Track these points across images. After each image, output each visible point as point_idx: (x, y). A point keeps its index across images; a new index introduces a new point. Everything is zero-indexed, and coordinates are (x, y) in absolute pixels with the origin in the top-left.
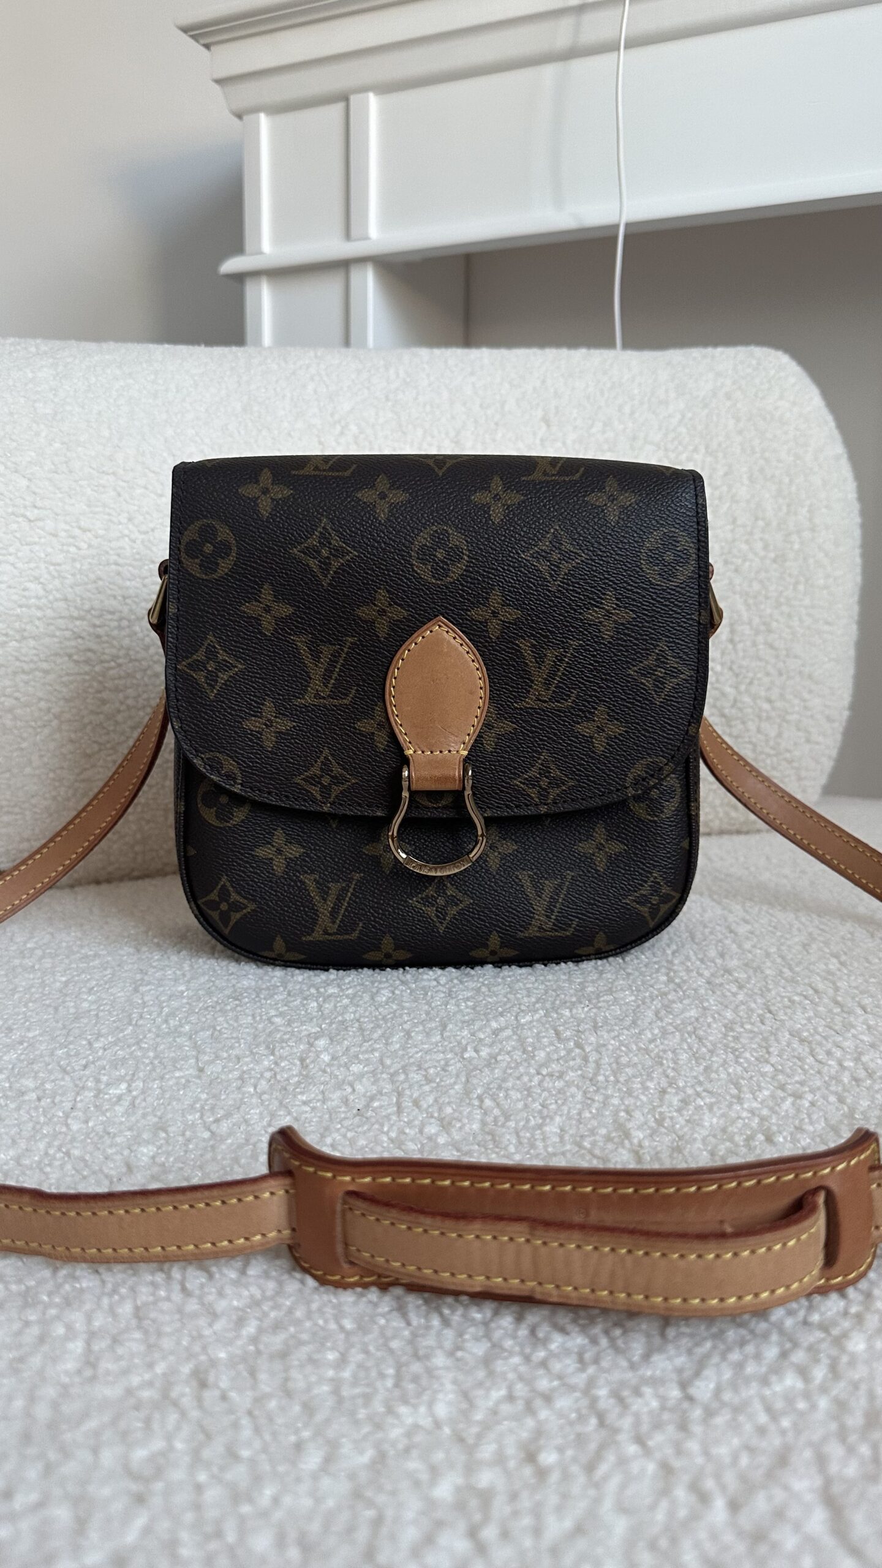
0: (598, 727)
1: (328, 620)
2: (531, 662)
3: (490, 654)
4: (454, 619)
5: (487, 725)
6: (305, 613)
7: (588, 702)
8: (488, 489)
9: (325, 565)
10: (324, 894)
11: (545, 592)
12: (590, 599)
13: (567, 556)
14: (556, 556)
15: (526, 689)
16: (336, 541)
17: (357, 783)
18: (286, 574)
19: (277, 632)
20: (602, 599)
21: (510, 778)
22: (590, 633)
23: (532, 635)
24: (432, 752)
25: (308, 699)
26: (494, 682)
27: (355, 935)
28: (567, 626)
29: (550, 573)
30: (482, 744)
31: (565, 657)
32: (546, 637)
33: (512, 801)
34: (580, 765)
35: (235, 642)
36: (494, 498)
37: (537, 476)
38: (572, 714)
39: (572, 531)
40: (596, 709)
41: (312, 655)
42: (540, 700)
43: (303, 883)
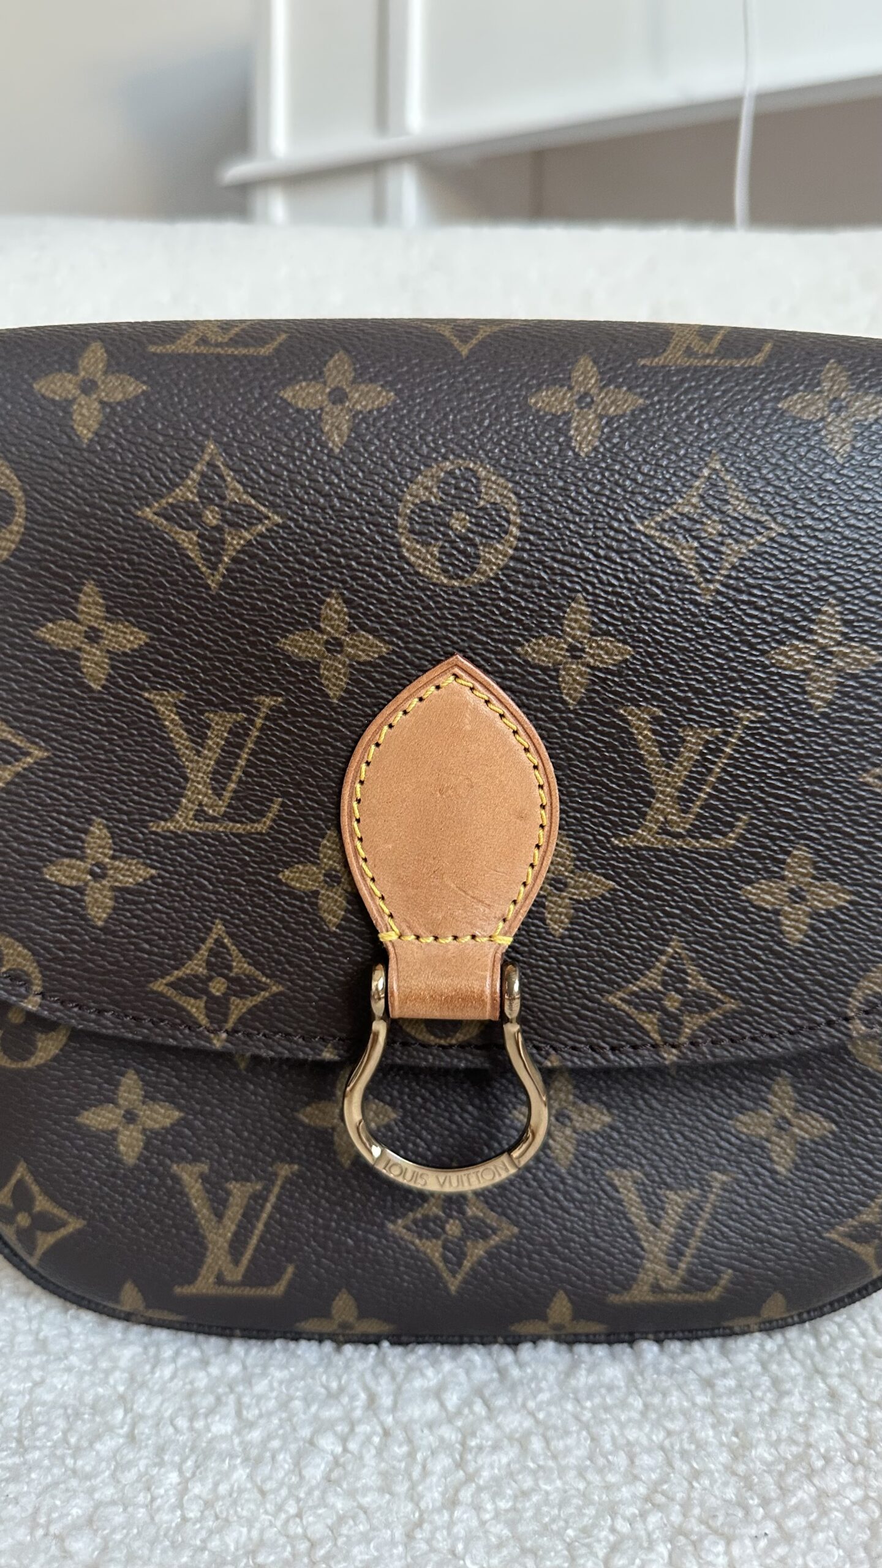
0: (791, 891)
1: (219, 660)
2: (651, 754)
3: (564, 735)
4: (487, 660)
5: (556, 882)
6: (172, 645)
7: (773, 839)
8: (566, 382)
9: (212, 543)
10: (219, 1204)
11: (688, 606)
12: (786, 621)
13: (737, 528)
14: (712, 528)
15: (637, 810)
16: (235, 493)
17: (281, 993)
18: (131, 562)
19: (116, 684)
20: (812, 621)
21: (601, 991)
22: (782, 694)
23: (655, 697)
24: (436, 938)
25: (182, 821)
26: (570, 795)
27: (278, 1289)
28: (731, 680)
29: (698, 565)
30: (543, 920)
31: (726, 743)
32: (686, 701)
33: (603, 1038)
34: (751, 968)
35: (28, 703)
36: (579, 401)
37: (672, 357)
38: (738, 863)
39: (749, 475)
40: (788, 853)
41: (188, 731)
42: (668, 833)
43: (176, 1179)
